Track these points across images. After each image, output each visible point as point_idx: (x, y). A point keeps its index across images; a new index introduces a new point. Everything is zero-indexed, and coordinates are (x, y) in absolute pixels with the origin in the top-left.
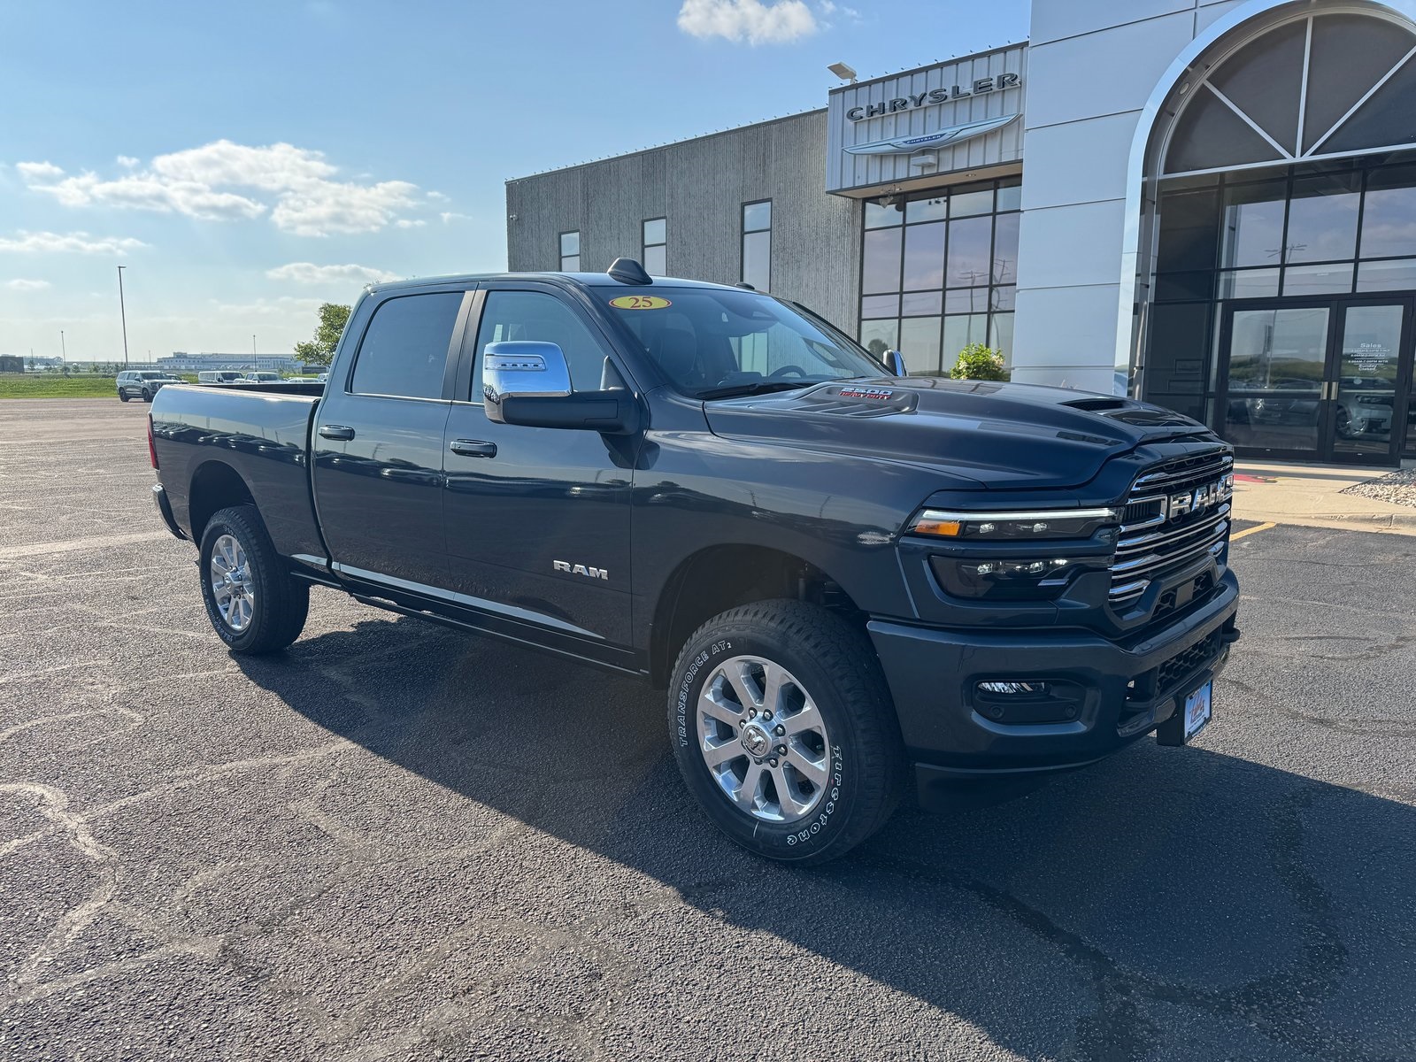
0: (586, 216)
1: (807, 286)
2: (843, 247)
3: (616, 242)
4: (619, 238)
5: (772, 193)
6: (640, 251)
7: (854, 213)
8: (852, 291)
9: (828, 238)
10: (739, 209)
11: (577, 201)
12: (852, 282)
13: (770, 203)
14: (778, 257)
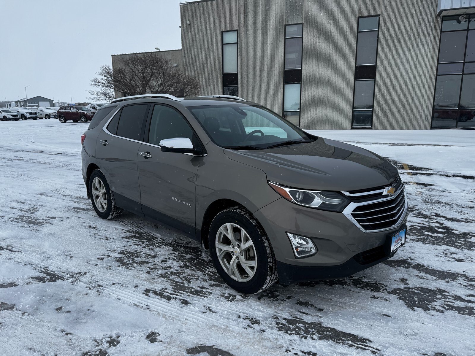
0: (243, 23)
1: (402, 58)
2: (428, 40)
3: (265, 36)
4: (267, 34)
5: (380, 12)
6: (283, 41)
7: (436, 22)
8: (433, 61)
9: (419, 35)
10: (357, 20)
11: (236, 14)
12: (433, 57)
13: (378, 18)
14: (383, 44)
